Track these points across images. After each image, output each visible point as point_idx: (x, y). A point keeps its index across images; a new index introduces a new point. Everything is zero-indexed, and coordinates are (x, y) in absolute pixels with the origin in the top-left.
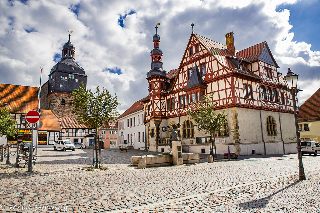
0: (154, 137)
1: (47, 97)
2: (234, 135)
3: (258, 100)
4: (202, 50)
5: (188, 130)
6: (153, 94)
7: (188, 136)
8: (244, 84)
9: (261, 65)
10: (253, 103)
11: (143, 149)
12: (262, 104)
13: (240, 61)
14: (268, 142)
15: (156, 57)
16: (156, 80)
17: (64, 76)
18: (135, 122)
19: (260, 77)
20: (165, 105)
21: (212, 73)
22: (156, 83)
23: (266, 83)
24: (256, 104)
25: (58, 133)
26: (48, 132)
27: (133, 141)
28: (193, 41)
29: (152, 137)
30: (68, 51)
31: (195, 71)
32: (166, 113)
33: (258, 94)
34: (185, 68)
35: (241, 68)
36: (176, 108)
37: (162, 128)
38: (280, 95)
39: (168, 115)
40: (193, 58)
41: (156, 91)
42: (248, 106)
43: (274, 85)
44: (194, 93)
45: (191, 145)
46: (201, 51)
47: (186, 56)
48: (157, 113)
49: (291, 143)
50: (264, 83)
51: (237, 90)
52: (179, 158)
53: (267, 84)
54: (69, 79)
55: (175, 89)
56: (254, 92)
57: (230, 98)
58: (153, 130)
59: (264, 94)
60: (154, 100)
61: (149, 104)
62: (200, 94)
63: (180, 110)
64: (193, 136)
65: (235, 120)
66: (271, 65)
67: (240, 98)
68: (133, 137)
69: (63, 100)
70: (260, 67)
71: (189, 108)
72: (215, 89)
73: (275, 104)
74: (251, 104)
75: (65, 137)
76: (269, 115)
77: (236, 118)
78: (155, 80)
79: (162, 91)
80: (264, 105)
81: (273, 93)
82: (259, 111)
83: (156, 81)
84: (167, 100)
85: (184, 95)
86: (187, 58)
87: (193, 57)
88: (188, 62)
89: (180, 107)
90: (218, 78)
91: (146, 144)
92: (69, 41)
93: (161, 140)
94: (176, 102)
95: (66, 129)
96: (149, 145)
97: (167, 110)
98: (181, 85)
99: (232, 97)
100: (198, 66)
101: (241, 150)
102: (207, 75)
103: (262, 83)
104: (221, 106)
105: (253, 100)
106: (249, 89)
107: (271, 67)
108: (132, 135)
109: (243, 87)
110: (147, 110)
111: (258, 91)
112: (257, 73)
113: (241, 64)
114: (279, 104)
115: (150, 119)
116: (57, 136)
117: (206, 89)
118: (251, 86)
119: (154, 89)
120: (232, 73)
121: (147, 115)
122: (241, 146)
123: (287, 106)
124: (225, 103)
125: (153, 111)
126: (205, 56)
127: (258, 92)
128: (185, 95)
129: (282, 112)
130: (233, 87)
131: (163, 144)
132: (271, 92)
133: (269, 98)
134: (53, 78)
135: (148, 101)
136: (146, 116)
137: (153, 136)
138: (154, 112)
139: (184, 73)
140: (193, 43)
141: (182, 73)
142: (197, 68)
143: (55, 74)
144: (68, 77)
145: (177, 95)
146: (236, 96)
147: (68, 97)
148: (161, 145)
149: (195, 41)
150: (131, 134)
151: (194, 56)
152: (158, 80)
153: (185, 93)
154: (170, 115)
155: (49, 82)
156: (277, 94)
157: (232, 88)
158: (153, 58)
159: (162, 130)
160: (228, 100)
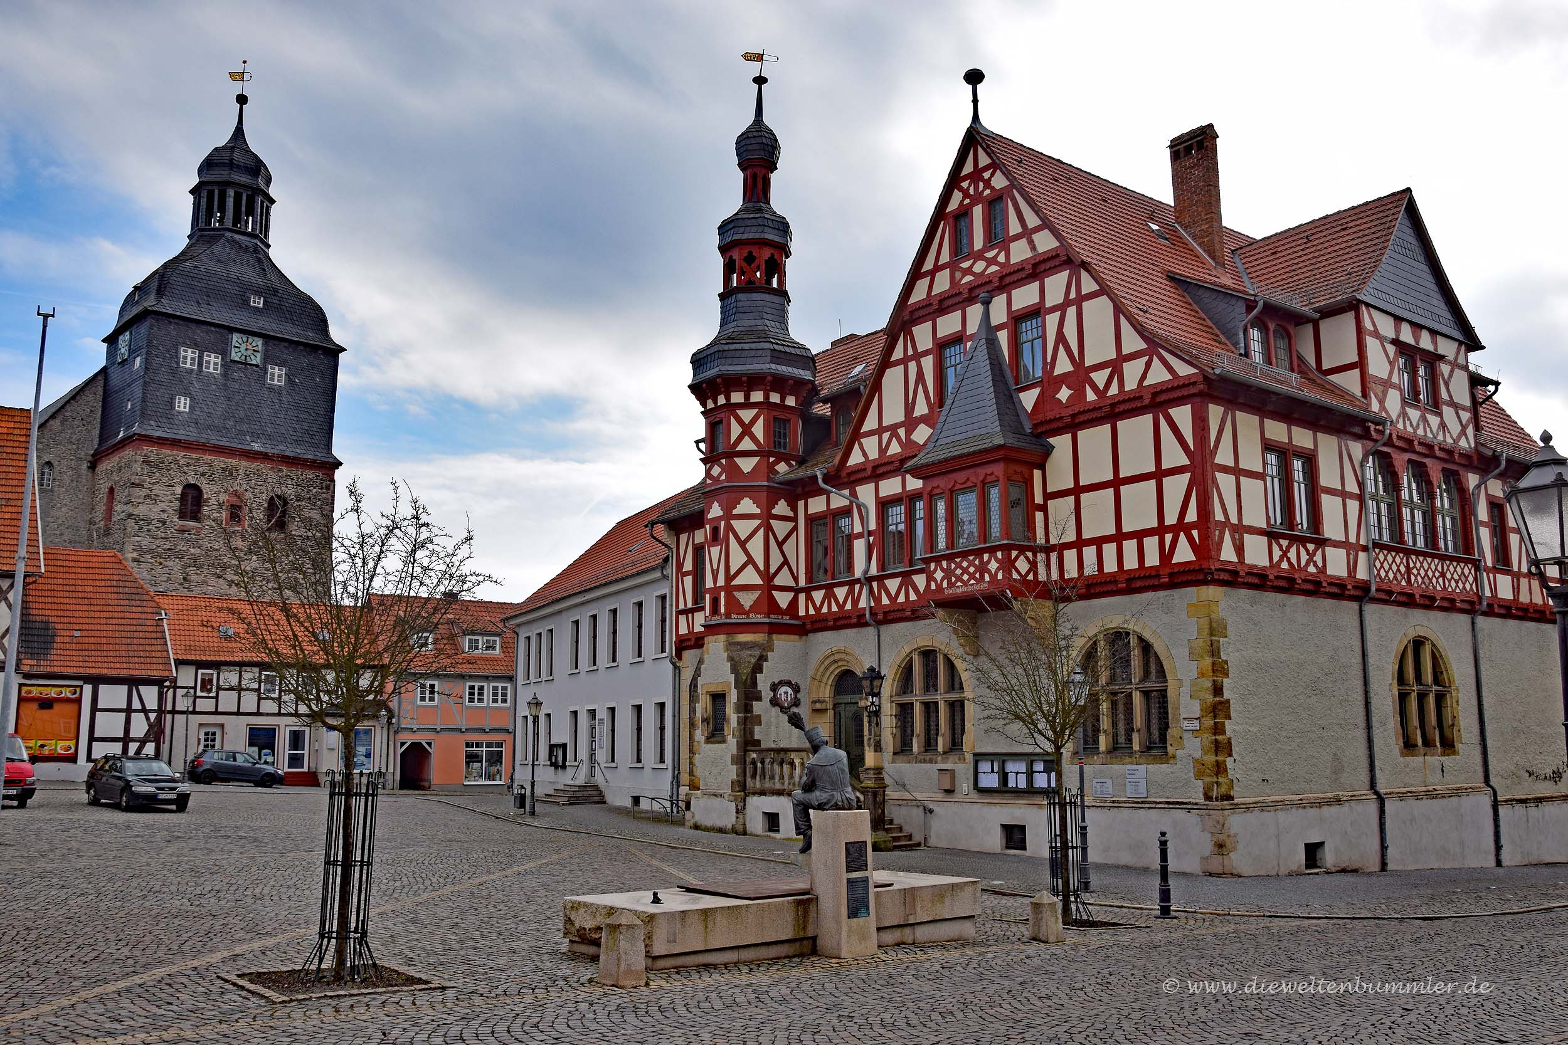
0: (724, 741)
1: (93, 466)
2: (1198, 755)
3: (1353, 540)
4: (1027, 233)
5: (930, 708)
6: (728, 480)
7: (929, 744)
8: (1268, 446)
9: (1376, 334)
10: (1318, 557)
11: (656, 807)
12: (1371, 565)
13: (1250, 306)
14: (1401, 796)
15: (750, 259)
16: (747, 397)
17: (202, 348)
18: (614, 643)
19: (1369, 404)
20: (797, 550)
21: (1080, 375)
22: (747, 415)
23: (1399, 437)
24: (1336, 564)
25: (150, 695)
26: (88, 689)
27: (602, 756)
28: (976, 175)
29: (709, 739)
30: (231, 193)
31: (982, 354)
32: (802, 597)
33: (1353, 506)
34: (923, 336)
35: (1256, 346)
36: (858, 573)
37: (774, 687)
38: (1483, 513)
39: (812, 612)
40: (968, 278)
41: (747, 465)
42: (1292, 580)
43: (1450, 452)
44: (967, 490)
45: (940, 796)
46: (1017, 237)
47: (928, 265)
48: (747, 600)
49: (1539, 801)
50: (1389, 443)
51: (1225, 482)
52: (853, 914)
53: (1408, 443)
54: (229, 365)
55: (855, 458)
56: (1330, 491)
57: (1181, 526)
58: (718, 698)
59: (1389, 505)
60: (728, 516)
61: (700, 536)
62: (1004, 496)
63: (882, 586)
64: (955, 745)
65: (1208, 660)
66: (1433, 333)
67: (1240, 530)
68: (603, 731)
69: (188, 487)
70: (1371, 343)
71: (939, 575)
72: (1096, 469)
73: (1451, 569)
74: (1307, 564)
75: (194, 712)
76: (1412, 634)
77: (1214, 651)
78: (737, 397)
79: (782, 467)
80: (1383, 573)
81: (1443, 501)
82: (1355, 605)
83: (748, 405)
84: (811, 520)
85: (911, 498)
86: (932, 273)
87: (968, 271)
88: (941, 301)
89: (882, 566)
90: (1113, 405)
91: (676, 780)
92: (239, 132)
93: (763, 763)
94: (860, 536)
95: (199, 665)
96: (693, 786)
97: (809, 578)
98: (895, 435)
99: (1192, 526)
100: (1000, 327)
101: (1240, 846)
102: (1050, 383)
103: (1376, 441)
104: (1126, 576)
105: (1322, 543)
106: (1298, 476)
107: (1435, 344)
108: (594, 717)
109: (1264, 463)
110: (687, 574)
111: (1352, 487)
112: (1350, 381)
113: (1260, 323)
114: (1477, 569)
115: (702, 629)
116: (144, 710)
117: (1042, 467)
118: (1310, 460)
119: (733, 453)
120: (1201, 379)
121: (690, 605)
122: (1236, 822)
123: (1524, 582)
124: (1152, 559)
125: (721, 582)
126: (1043, 267)
127: (1352, 496)
128: (915, 496)
129: (1490, 612)
130: (1203, 457)
131: (778, 786)
132: (1432, 496)
133: (1419, 529)
134: (131, 351)
135: (696, 520)
136: (680, 612)
137: (716, 734)
138: (729, 588)
139: (912, 366)
140: (976, 188)
141: (904, 361)
142: (992, 343)
143: (143, 329)
144: (224, 353)
145: (866, 493)
146: (1219, 516)
147: (224, 470)
148: (762, 793)
149: (986, 175)
150: (592, 713)
151: (979, 267)
152: (757, 396)
153: (914, 484)
154: (825, 610)
155: (106, 380)
156: (1464, 503)
157: (1198, 471)
158: (729, 269)
159: (775, 702)
160: (1169, 537)
